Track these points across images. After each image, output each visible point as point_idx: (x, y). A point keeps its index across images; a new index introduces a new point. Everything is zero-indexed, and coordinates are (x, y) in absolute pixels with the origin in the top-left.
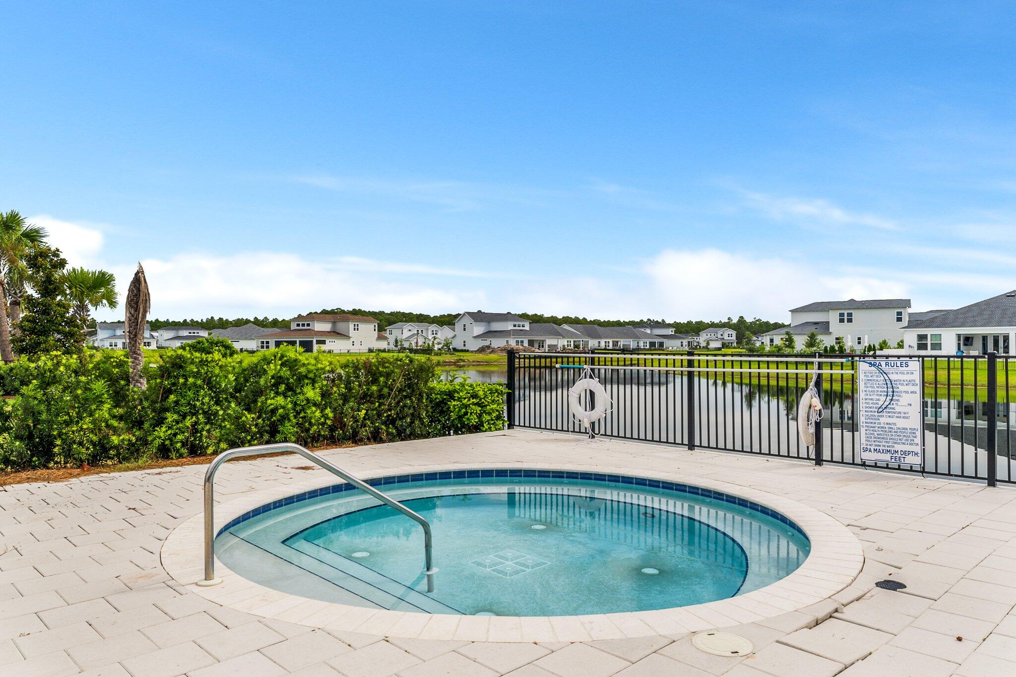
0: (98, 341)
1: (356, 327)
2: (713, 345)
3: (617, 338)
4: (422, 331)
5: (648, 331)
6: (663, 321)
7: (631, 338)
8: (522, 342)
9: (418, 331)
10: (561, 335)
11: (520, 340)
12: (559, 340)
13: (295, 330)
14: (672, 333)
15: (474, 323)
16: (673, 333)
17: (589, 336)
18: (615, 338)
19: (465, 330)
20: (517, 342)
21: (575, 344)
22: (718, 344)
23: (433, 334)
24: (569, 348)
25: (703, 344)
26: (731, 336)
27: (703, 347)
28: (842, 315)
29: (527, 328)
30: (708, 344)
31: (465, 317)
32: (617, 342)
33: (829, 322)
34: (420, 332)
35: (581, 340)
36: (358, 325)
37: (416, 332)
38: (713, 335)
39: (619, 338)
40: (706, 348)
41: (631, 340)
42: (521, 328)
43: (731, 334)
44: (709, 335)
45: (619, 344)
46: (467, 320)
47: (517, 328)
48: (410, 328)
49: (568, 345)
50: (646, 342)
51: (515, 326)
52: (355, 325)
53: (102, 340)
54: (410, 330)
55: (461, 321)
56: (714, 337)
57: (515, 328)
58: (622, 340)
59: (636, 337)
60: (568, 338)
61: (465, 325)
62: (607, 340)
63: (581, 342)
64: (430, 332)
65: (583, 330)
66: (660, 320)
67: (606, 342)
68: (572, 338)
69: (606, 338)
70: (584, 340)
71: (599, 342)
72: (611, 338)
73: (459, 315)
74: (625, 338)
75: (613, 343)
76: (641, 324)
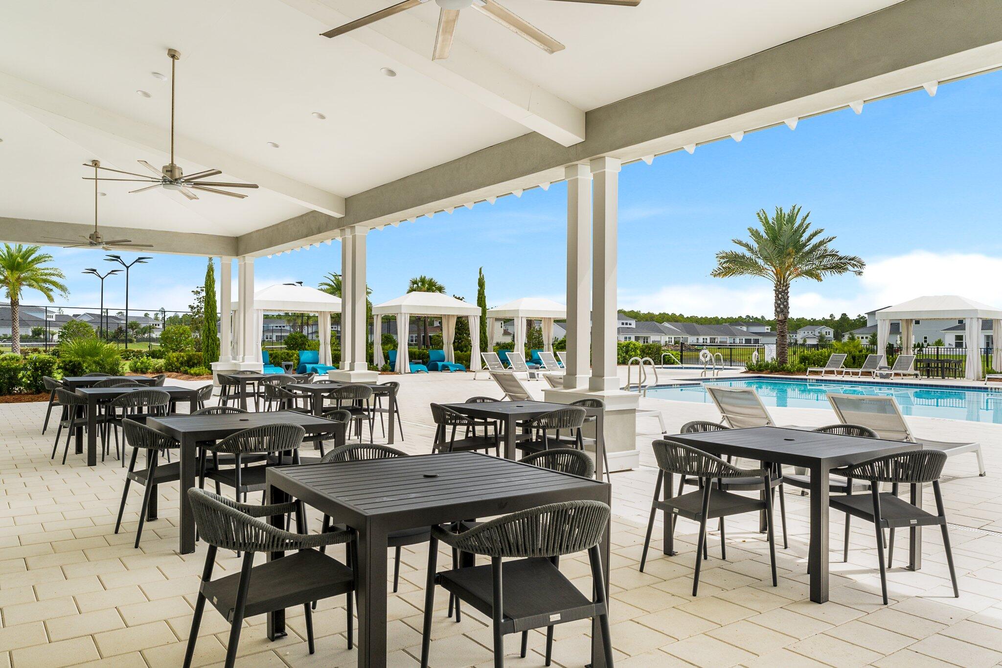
2: (810, 342)
3: (714, 335)
5: (744, 329)
6: (763, 317)
7: (728, 335)
8: (630, 338)
10: (663, 333)
11: (628, 336)
12: (662, 337)
14: (767, 331)
16: (769, 331)
17: (687, 333)
18: (712, 335)
20: (626, 338)
21: (676, 340)
22: (814, 342)
24: (670, 344)
25: (800, 342)
26: (829, 334)
27: (800, 344)
29: (633, 326)
30: (805, 341)
32: (714, 339)
35: (681, 337)
38: (810, 332)
39: (716, 335)
40: (803, 345)
41: (728, 337)
42: (628, 326)
43: (829, 332)
44: (806, 332)
45: (716, 340)
47: (625, 326)
49: (669, 341)
50: (742, 339)
51: (623, 324)
56: (811, 335)
57: (623, 326)
58: (719, 337)
59: (732, 334)
60: (670, 335)
62: (705, 337)
63: (681, 339)
65: (683, 327)
66: (759, 317)
67: (704, 339)
68: (673, 335)
69: (704, 335)
70: (683, 337)
71: (698, 339)
72: (708, 335)
74: (721, 335)
75: (710, 340)
76: (739, 321)
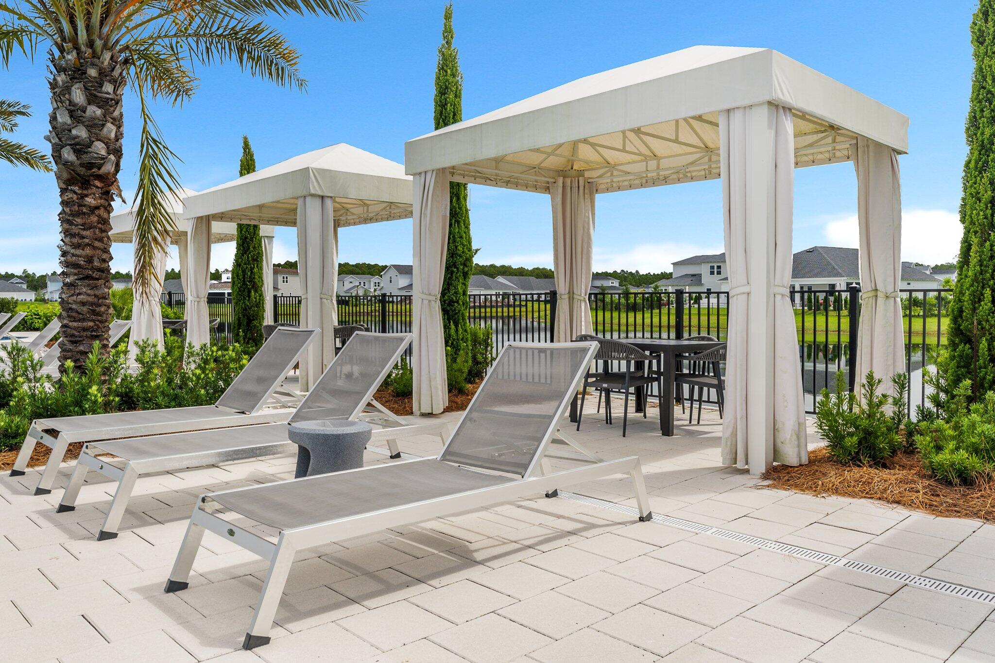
0: (49, 293)
1: (285, 280)
4: (364, 283)
9: (360, 283)
13: (225, 282)
15: (399, 275)
19: (391, 282)
23: (376, 286)
28: (712, 267)
31: (391, 269)
33: (701, 274)
34: (362, 284)
36: (287, 277)
37: (357, 284)
46: (393, 273)
48: (351, 280)
52: (284, 278)
53: (51, 292)
54: (351, 282)
55: (388, 273)
61: (391, 277)
64: (372, 284)
73: (386, 267)
